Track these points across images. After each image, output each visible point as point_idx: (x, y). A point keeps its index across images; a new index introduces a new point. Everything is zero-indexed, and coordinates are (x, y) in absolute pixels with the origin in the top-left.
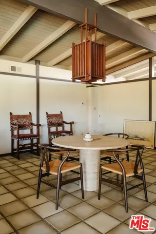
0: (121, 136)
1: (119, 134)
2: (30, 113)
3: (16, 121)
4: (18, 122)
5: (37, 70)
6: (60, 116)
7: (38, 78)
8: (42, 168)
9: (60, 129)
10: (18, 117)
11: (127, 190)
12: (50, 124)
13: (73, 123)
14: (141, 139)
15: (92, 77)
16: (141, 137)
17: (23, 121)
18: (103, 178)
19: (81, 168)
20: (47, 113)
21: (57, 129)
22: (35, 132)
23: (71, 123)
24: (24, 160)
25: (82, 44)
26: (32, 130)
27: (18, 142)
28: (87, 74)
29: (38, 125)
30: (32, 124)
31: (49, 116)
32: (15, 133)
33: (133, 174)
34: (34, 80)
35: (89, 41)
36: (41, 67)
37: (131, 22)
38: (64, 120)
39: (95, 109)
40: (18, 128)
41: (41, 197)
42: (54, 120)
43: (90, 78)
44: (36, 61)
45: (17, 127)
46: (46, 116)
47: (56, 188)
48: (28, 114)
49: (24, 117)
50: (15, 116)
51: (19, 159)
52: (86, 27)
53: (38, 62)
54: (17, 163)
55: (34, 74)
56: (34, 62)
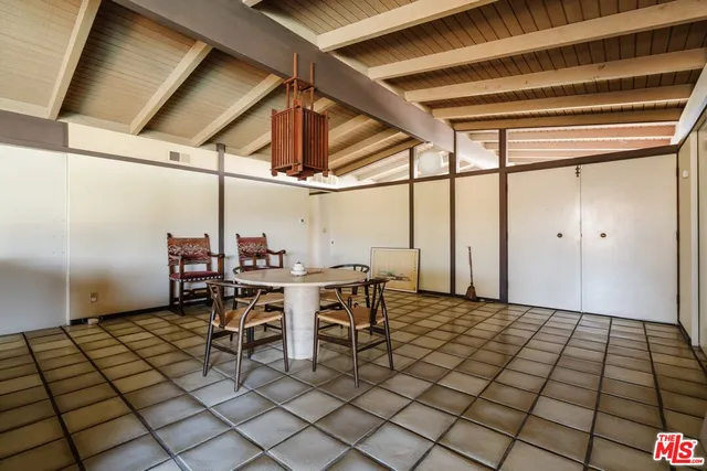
0: (358, 269)
1: (355, 266)
2: (206, 235)
3: (179, 248)
4: (183, 252)
5: (221, 161)
6: (263, 240)
7: (221, 175)
8: (213, 323)
9: (261, 263)
10: (184, 241)
11: (357, 351)
12: (244, 255)
13: (284, 252)
14: (399, 278)
15: (304, 168)
16: (398, 275)
17: (191, 250)
18: (321, 335)
19: (283, 321)
20: (238, 236)
21: (255, 262)
22: (215, 268)
23: (282, 253)
24: (193, 316)
25: (289, 111)
26: (209, 265)
27: (182, 284)
28: (296, 160)
29: (221, 257)
30: (209, 254)
31: (241, 241)
32: (177, 269)
33: (368, 325)
34: (216, 177)
35: (299, 107)
36: (227, 156)
37: (373, 84)
38: (270, 248)
39: (325, 231)
40: (182, 260)
41: (210, 373)
42: (251, 248)
43: (300, 168)
44: (218, 145)
45: (179, 258)
46: (235, 240)
47: (236, 354)
48: (203, 236)
49: (195, 241)
50: (178, 239)
51: (183, 314)
52: (295, 84)
53: (222, 148)
54: (178, 322)
55: (215, 168)
56: (214, 146)
